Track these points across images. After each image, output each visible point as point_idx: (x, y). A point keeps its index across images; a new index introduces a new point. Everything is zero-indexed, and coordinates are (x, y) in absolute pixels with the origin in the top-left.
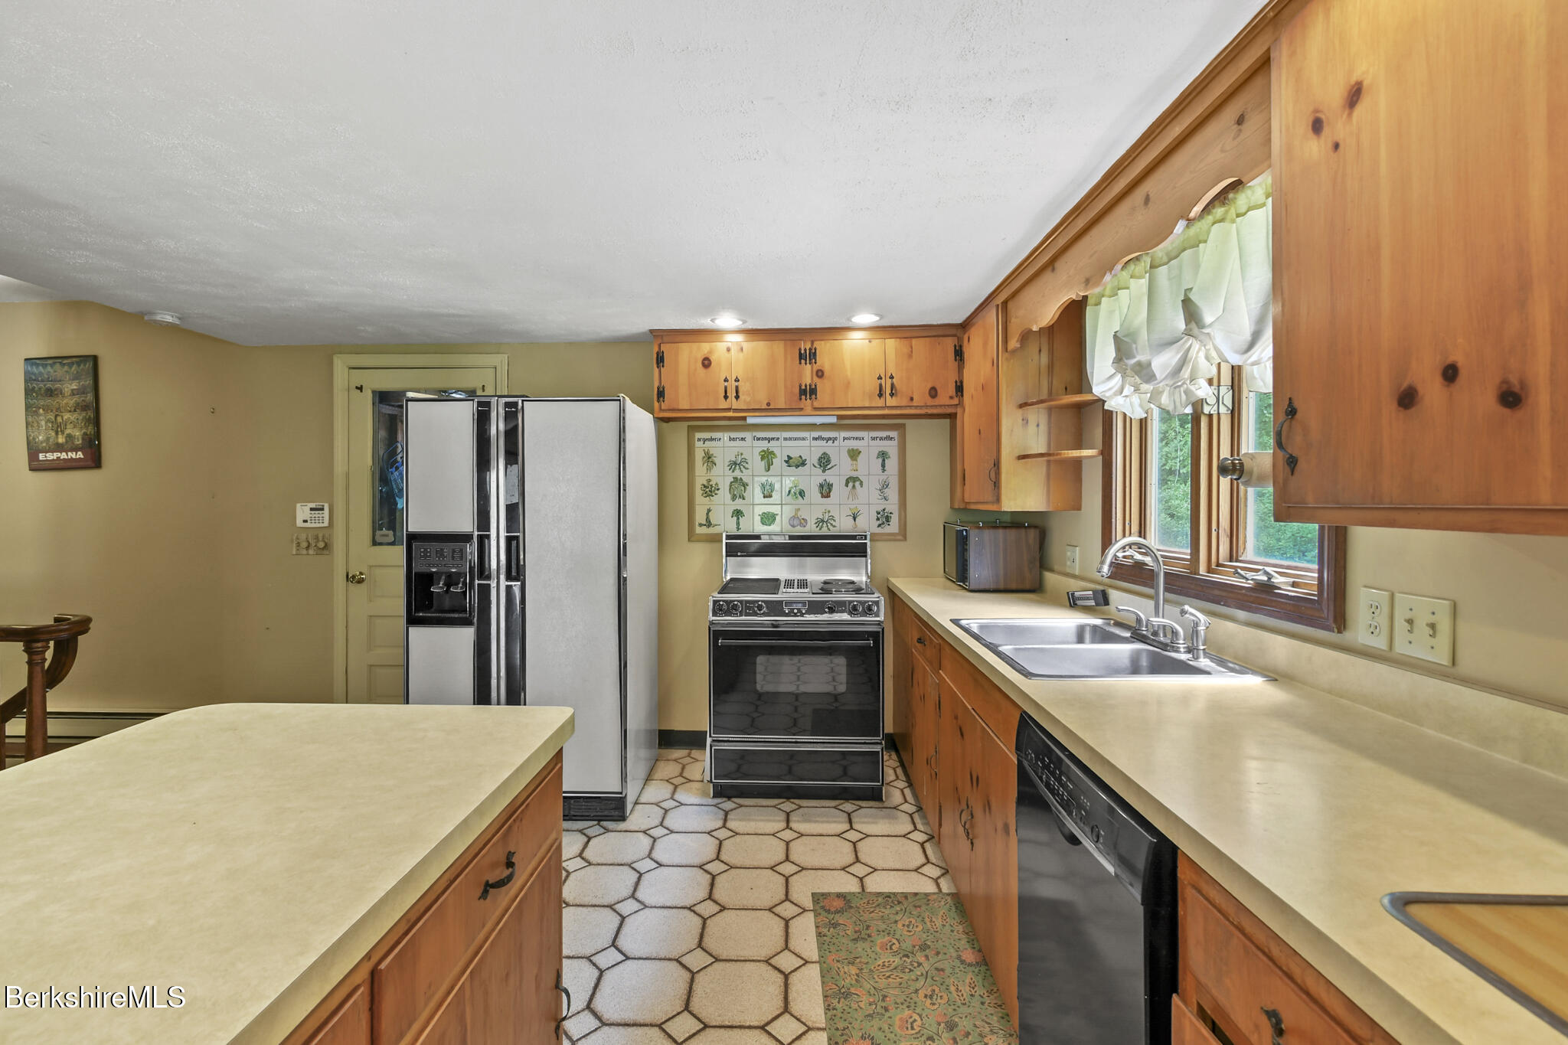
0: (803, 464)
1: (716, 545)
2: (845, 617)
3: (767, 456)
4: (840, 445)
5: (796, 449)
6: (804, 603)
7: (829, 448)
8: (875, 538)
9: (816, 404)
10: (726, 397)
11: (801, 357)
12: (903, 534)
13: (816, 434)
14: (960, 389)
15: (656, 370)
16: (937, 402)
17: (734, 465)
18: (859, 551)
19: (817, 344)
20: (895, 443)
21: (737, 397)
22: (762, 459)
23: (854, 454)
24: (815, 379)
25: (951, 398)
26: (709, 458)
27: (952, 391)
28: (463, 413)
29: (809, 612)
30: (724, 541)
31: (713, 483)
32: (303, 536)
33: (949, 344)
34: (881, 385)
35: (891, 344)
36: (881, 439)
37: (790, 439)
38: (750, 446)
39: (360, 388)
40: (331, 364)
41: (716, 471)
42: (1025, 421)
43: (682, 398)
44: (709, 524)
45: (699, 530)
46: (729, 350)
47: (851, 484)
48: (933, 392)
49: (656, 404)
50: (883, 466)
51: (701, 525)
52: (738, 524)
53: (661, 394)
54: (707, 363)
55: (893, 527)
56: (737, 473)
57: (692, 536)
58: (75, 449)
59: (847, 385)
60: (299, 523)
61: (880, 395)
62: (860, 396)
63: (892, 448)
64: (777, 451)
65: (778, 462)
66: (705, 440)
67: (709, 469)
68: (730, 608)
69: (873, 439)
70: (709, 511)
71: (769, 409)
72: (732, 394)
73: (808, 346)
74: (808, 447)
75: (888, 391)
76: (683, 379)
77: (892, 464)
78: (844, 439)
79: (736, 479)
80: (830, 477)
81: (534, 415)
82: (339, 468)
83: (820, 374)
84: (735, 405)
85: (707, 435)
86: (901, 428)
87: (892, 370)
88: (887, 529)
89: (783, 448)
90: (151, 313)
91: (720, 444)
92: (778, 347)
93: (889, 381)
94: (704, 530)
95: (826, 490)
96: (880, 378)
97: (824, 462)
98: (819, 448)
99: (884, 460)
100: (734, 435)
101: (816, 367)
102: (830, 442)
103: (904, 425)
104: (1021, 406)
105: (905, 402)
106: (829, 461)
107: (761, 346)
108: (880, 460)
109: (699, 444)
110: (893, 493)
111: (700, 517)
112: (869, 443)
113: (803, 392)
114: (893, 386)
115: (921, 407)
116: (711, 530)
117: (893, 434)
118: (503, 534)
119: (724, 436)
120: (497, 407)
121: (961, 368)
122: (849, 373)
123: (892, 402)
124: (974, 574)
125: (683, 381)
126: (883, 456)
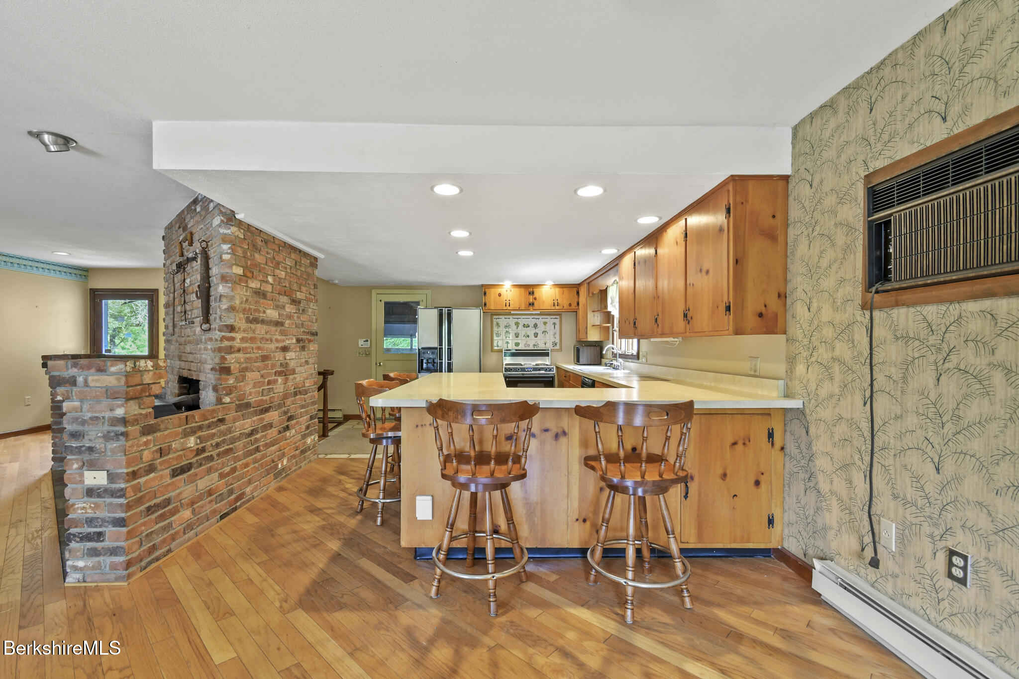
0: (529, 326)
1: (501, 353)
2: (543, 372)
3: (517, 324)
4: (540, 322)
5: (526, 322)
6: (531, 368)
7: (537, 322)
8: (551, 350)
9: (533, 308)
10: (506, 306)
11: (530, 293)
12: (561, 349)
13: (533, 317)
14: (578, 304)
15: (484, 297)
16: (571, 308)
17: (506, 327)
18: (547, 354)
19: (534, 290)
20: (558, 320)
21: (509, 306)
22: (515, 325)
23: (545, 323)
25: (575, 307)
26: (498, 324)
27: (576, 304)
28: (434, 313)
29: (533, 371)
30: (503, 351)
31: (499, 332)
32: (361, 350)
33: (575, 290)
34: (554, 303)
35: (557, 290)
36: (554, 318)
37: (525, 318)
38: (511, 321)
39: (381, 301)
40: (370, 291)
41: (500, 328)
42: (594, 315)
43: (492, 306)
44: (498, 346)
45: (495, 348)
46: (507, 291)
47: (544, 333)
48: (570, 305)
49: (484, 308)
50: (555, 327)
51: (495, 346)
52: (508, 346)
53: (485, 304)
54: (500, 295)
55: (558, 347)
56: (507, 329)
57: (492, 350)
59: (544, 302)
60: (360, 346)
61: (554, 306)
62: (548, 306)
63: (557, 321)
64: (520, 322)
65: (521, 326)
66: (497, 319)
67: (498, 328)
68: (510, 370)
70: (498, 341)
71: (519, 310)
72: (508, 304)
73: (531, 290)
74: (531, 321)
75: (556, 305)
77: (557, 326)
78: (542, 318)
79: (507, 332)
80: (537, 331)
81: (456, 313)
82: (374, 327)
83: (535, 299)
84: (509, 308)
85: (497, 317)
86: (560, 315)
87: (557, 298)
88: (556, 348)
89: (522, 321)
91: (501, 320)
92: (522, 290)
93: (557, 301)
95: (536, 335)
96: (554, 300)
97: (536, 326)
98: (535, 321)
100: (506, 317)
101: (534, 297)
102: (537, 320)
103: (562, 314)
104: (593, 311)
105: (561, 308)
107: (517, 290)
109: (494, 320)
110: (558, 336)
111: (495, 343)
112: (550, 320)
113: (530, 304)
114: (558, 303)
115: (566, 310)
116: (499, 348)
117: (558, 317)
118: (447, 347)
119: (503, 317)
120: (445, 311)
121: (578, 297)
122: (544, 298)
123: (557, 307)
124: (581, 360)
125: (492, 299)
126: (554, 324)
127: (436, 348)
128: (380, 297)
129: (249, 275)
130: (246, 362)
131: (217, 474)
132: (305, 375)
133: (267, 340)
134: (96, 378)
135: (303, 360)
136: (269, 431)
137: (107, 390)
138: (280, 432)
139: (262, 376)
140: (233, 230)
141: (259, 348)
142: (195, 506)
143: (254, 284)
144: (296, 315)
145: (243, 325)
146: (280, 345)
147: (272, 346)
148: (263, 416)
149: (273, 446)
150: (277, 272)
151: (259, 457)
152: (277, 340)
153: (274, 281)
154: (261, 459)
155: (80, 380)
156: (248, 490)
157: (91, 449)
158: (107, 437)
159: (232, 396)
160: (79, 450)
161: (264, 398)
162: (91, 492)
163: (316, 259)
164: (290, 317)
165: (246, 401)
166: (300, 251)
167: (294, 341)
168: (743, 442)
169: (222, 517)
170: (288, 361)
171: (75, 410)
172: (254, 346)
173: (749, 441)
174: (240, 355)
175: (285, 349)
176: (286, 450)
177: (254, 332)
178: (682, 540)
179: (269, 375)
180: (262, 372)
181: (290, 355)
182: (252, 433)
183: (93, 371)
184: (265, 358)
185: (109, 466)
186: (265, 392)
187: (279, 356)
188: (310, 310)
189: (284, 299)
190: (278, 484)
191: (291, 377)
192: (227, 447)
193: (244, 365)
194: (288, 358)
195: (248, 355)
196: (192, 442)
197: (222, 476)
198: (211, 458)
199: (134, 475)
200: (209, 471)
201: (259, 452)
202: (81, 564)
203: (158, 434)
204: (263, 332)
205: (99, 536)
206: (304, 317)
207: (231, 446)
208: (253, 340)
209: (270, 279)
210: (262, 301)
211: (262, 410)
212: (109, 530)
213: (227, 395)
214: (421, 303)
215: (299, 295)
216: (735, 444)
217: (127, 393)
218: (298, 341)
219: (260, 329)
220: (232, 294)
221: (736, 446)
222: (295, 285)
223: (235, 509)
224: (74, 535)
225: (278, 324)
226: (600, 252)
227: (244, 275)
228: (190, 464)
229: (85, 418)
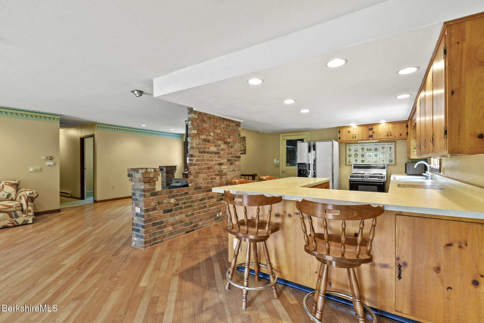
0: (371, 150)
1: (351, 166)
2: (377, 179)
3: (363, 149)
4: (379, 146)
5: (369, 147)
6: (368, 176)
7: (377, 147)
8: (388, 165)
9: (373, 138)
10: (353, 138)
11: (370, 129)
12: (395, 164)
13: (374, 144)
14: (407, 134)
15: (339, 134)
16: (402, 137)
17: (355, 151)
18: (384, 168)
19: (373, 127)
21: (355, 138)
22: (362, 149)
23: (383, 148)
24: (373, 134)
25: (405, 136)
26: (350, 150)
27: (405, 134)
29: (369, 178)
30: (353, 166)
31: (351, 154)
32: (275, 165)
33: (405, 125)
34: (388, 134)
35: (390, 126)
36: (390, 144)
37: (368, 145)
38: (359, 147)
39: (284, 139)
41: (351, 152)
43: (344, 138)
44: (350, 162)
45: (347, 164)
46: (354, 129)
47: (382, 154)
48: (401, 135)
49: (339, 140)
50: (390, 150)
51: (348, 163)
52: (356, 162)
53: (340, 138)
54: (349, 132)
55: (393, 163)
56: (356, 152)
57: (346, 165)
58: (243, 151)
59: (380, 134)
60: (275, 162)
61: (388, 136)
62: (383, 136)
63: (393, 146)
64: (365, 148)
65: (365, 150)
66: (349, 146)
67: (350, 152)
68: (353, 177)
69: (388, 144)
70: (350, 160)
71: (362, 140)
72: (354, 137)
73: (371, 127)
74: (373, 147)
75: (390, 135)
76: (344, 135)
77: (393, 150)
78: (381, 145)
79: (356, 154)
80: (377, 153)
81: (318, 144)
82: (281, 153)
83: (374, 133)
84: (355, 139)
85: (349, 145)
86: (395, 142)
87: (390, 131)
88: (391, 163)
89: (366, 147)
90: (259, 131)
91: (352, 147)
92: (364, 128)
93: (390, 133)
94: (349, 163)
95: (376, 156)
96: (388, 132)
98: (375, 147)
99: (391, 149)
100: (355, 145)
101: (373, 131)
102: (377, 146)
103: (396, 141)
105: (394, 137)
106: (377, 149)
107: (360, 128)
108: (390, 149)
109: (347, 147)
110: (393, 156)
111: (348, 161)
112: (387, 145)
113: (370, 136)
114: (391, 134)
115: (398, 138)
116: (350, 164)
117: (393, 143)
118: (313, 163)
119: (353, 145)
120: (312, 143)
121: (407, 129)
122: (380, 132)
123: (390, 137)
124: (408, 171)
125: (344, 136)
126: (390, 148)
127: (307, 164)
129: (200, 133)
130: (199, 170)
131: (184, 215)
132: (232, 176)
133: (210, 160)
135: (232, 169)
136: (212, 200)
137: (139, 179)
138: (218, 201)
139: (208, 176)
140: (193, 115)
141: (206, 164)
142: (174, 226)
143: (203, 137)
144: (227, 149)
145: (198, 154)
146: (218, 162)
147: (214, 163)
148: (208, 193)
149: (214, 206)
150: (216, 130)
151: (206, 210)
152: (216, 160)
153: (214, 134)
154: (207, 211)
155: (133, 175)
156: (200, 223)
158: (141, 196)
159: (192, 184)
160: (135, 200)
161: (209, 185)
163: (240, 123)
164: (223, 150)
165: (199, 186)
166: (229, 120)
167: (226, 160)
168: (459, 245)
169: (187, 232)
170: (222, 170)
171: (134, 185)
172: (203, 163)
173: (466, 245)
174: (196, 167)
175: (220, 164)
176: (221, 209)
177: (203, 157)
178: (397, 309)
179: (212, 175)
180: (208, 174)
181: (222, 167)
182: (202, 200)
183: (136, 172)
184: (209, 168)
185: (141, 206)
186: (209, 183)
187: (217, 167)
188: (236, 147)
189: (220, 142)
190: (216, 223)
191: (224, 176)
192: (189, 204)
193: (198, 171)
194: (222, 168)
195: (200, 167)
196: (172, 201)
197: (187, 216)
198: (181, 208)
199: (147, 210)
200: (181, 213)
201: (207, 208)
202: (135, 239)
203: (158, 196)
204: (208, 157)
205: (139, 230)
206: (232, 150)
207: (191, 204)
208: (202, 160)
209: (212, 134)
210: (207, 143)
211: (208, 190)
212: (142, 229)
215: (228, 140)
216: (450, 245)
217: (144, 180)
218: (228, 160)
219: (207, 156)
220: (192, 142)
221: (451, 247)
222: (226, 135)
223: (193, 230)
224: (134, 229)
225: (216, 153)
226: (396, 97)
227: (198, 133)
228: (172, 209)
229: (136, 188)
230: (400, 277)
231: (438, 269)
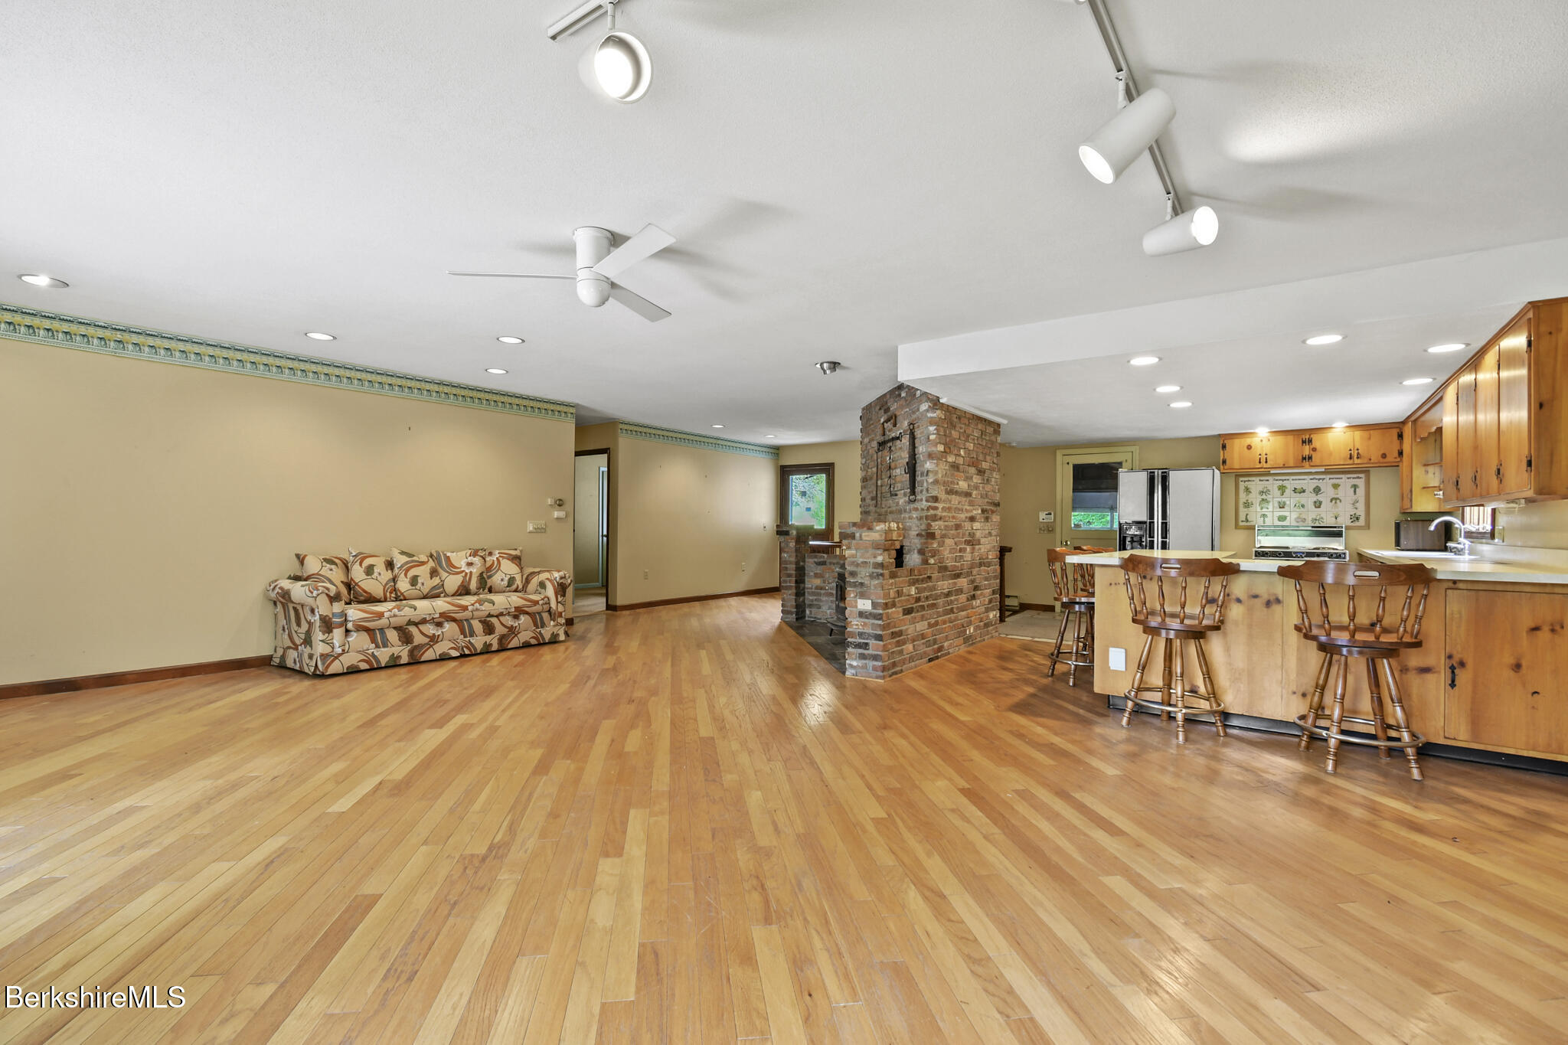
0: (1304, 491)
1: (1251, 531)
3: (1282, 489)
4: (1326, 483)
5: (1299, 485)
6: (1303, 553)
7: (1320, 484)
8: (1347, 528)
9: (1312, 464)
10: (1260, 462)
11: (1304, 442)
12: (1368, 526)
13: (1312, 477)
14: (1401, 453)
15: (1222, 452)
16: (1385, 460)
17: (1262, 493)
18: (1339, 534)
19: (1312, 436)
20: (1363, 480)
21: (1266, 462)
22: (1279, 489)
23: (1336, 486)
24: (1311, 452)
25: (1396, 458)
26: (1247, 490)
27: (1396, 454)
28: (1143, 477)
29: (1305, 557)
30: (1257, 529)
31: (1249, 501)
32: (1042, 526)
33: (1395, 432)
34: (1351, 454)
35: (1358, 434)
36: (1354, 478)
37: (1296, 480)
38: (1272, 484)
39: (1067, 464)
40: (1055, 453)
41: (1251, 496)
42: (1427, 472)
43: (1235, 463)
44: (1247, 521)
45: (1241, 524)
46: (1262, 441)
47: (1334, 502)
48: (1384, 456)
49: (1222, 467)
50: (1355, 492)
51: (1242, 521)
52: (1264, 521)
53: (1224, 462)
54: (1249, 447)
55: (1362, 522)
56: (1264, 497)
57: (1237, 526)
59: (1331, 454)
60: (1041, 520)
61: (1351, 458)
62: (1338, 458)
63: (1361, 483)
64: (1288, 486)
65: (1288, 492)
66: (1245, 481)
67: (1247, 495)
68: (1265, 554)
69: (1348, 478)
70: (1247, 515)
71: (1284, 467)
72: (1263, 461)
73: (1307, 437)
74: (1308, 483)
75: (1356, 456)
76: (1236, 456)
77: (1361, 491)
78: (1330, 479)
79: (1263, 500)
80: (1320, 498)
81: (1173, 476)
82: (1059, 497)
83: (1314, 450)
84: (1265, 466)
85: (1247, 479)
86: (1367, 472)
87: (1357, 446)
88: (1357, 524)
89: (1291, 484)
90: (1010, 443)
91: (1253, 483)
92: (1290, 438)
93: (1356, 452)
94: (1244, 524)
95: (1318, 504)
96: (1350, 450)
97: (1317, 490)
98: (1315, 483)
99: (1355, 489)
100: (1262, 478)
101: (1312, 447)
102: (1321, 481)
103: (1369, 471)
104: (1425, 465)
105: (1365, 461)
106: (1320, 490)
107: (1280, 439)
108: (1353, 489)
109: (1241, 483)
110: (1361, 506)
111: (1242, 517)
112: (1346, 482)
114: (1358, 453)
115: (1376, 463)
116: (1248, 524)
117: (1360, 476)
118: (1160, 521)
119: (1257, 479)
120: (1158, 474)
121: (1401, 443)
122: (1331, 448)
123: (1359, 461)
124: (1403, 542)
125: (1236, 454)
126: (1355, 487)
127: (1145, 523)
128: (1067, 459)
129: (948, 450)
130: (945, 530)
131: (926, 623)
132: (988, 547)
133: (959, 510)
134: (867, 534)
135: (987, 532)
136: (960, 596)
137: (874, 543)
138: (968, 600)
139: (956, 544)
140: (937, 414)
141: (953, 517)
142: (915, 643)
143: (951, 459)
144: (981, 485)
145: (942, 496)
146: (969, 515)
147: (963, 516)
148: (955, 581)
149: (963, 611)
150: (967, 444)
151: (953, 618)
152: (967, 511)
153: (965, 453)
154: (955, 621)
155: (857, 535)
156: (946, 644)
157: (862, 584)
158: (872, 576)
159: (936, 558)
160: (855, 585)
161: (957, 564)
162: (861, 614)
163: (999, 425)
164: (976, 488)
165: (944, 564)
166: (985, 420)
167: (980, 511)
168: (1551, 627)
169: (930, 660)
170: (975, 531)
171: (853, 556)
172: (950, 515)
173: (1562, 627)
174: (940, 523)
175: (972, 519)
176: (972, 619)
177: (950, 501)
178: (1447, 735)
179: (961, 543)
180: (956, 540)
181: (976, 525)
182: (948, 594)
183: (865, 529)
184: (958, 527)
185: (873, 597)
186: (958, 558)
187: (967, 525)
188: (993, 480)
189: (972, 470)
190: (966, 649)
191: (977, 547)
192: (932, 602)
193: (943, 532)
194: (974, 528)
195: (946, 523)
196: (913, 591)
197: (930, 626)
198: (923, 607)
199: (886, 606)
200: (923, 618)
201: (953, 613)
202: (855, 663)
203: (897, 579)
204: (957, 503)
205: (865, 646)
206: (988, 488)
207: (935, 602)
208: (949, 509)
209: (962, 452)
210: (956, 473)
211: (955, 574)
212: (872, 642)
213: (933, 556)
214: (1123, 464)
215: (985, 465)
216: (1536, 629)
217: (885, 545)
218: (983, 511)
219: (955, 500)
220: (936, 469)
221: (1538, 632)
222: (981, 455)
223: (937, 658)
224: (851, 643)
225: (968, 494)
226: (1401, 383)
227: (945, 452)
228: (912, 608)
229: (859, 562)
230: (1453, 685)
231: (1517, 667)
